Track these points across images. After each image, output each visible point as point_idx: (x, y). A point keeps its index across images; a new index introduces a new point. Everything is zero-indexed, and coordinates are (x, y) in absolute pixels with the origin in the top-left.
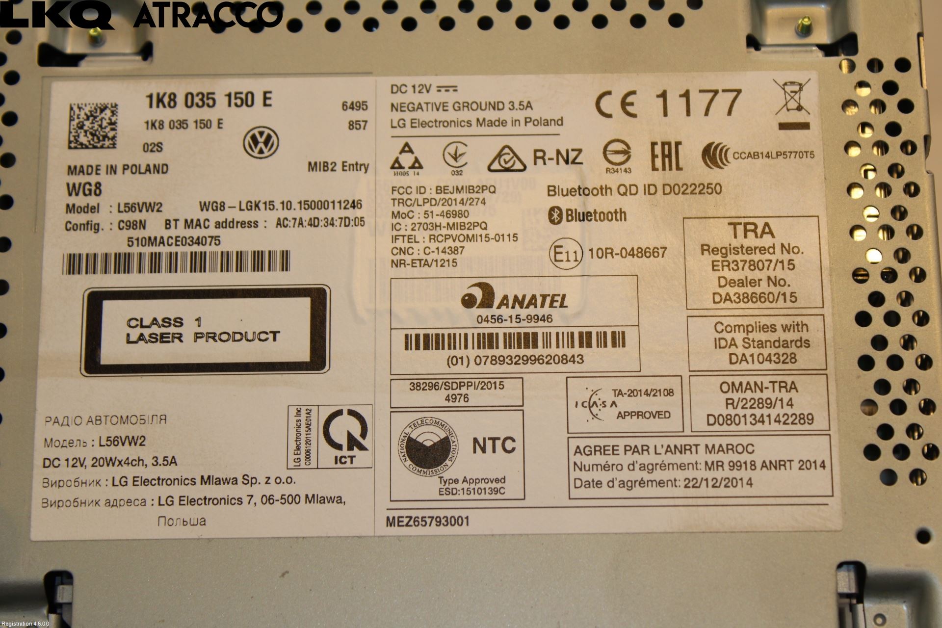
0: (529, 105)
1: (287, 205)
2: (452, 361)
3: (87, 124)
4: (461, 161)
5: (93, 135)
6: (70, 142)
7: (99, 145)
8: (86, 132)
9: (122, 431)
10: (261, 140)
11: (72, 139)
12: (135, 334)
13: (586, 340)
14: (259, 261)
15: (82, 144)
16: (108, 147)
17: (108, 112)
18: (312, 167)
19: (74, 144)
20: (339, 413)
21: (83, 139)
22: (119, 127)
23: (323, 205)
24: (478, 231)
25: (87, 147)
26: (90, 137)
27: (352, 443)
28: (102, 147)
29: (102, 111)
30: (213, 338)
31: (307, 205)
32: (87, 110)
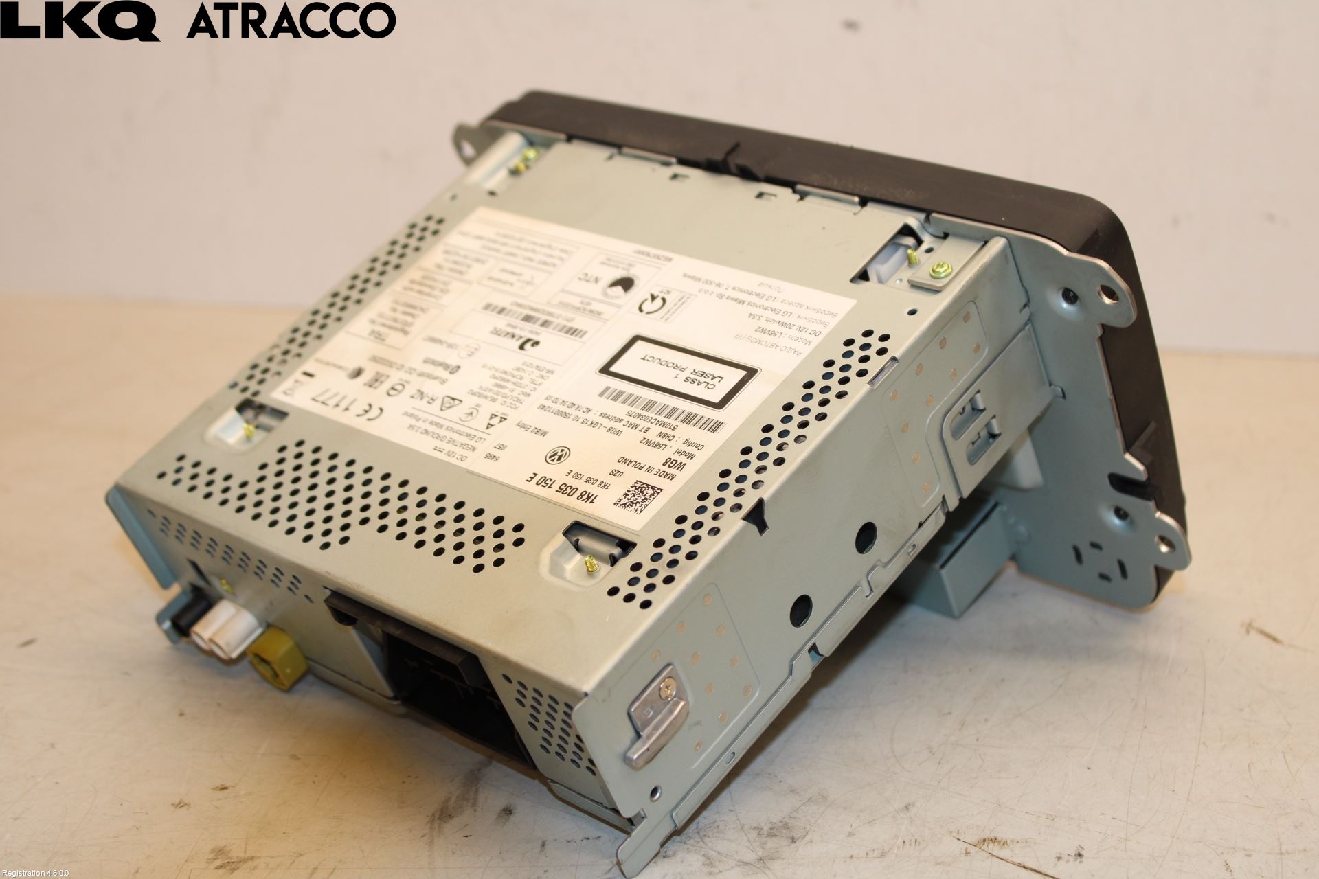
0: (411, 427)
1: (577, 419)
2: (572, 320)
3: (640, 500)
4: (470, 411)
5: (642, 493)
6: (659, 493)
7: (645, 486)
8: (645, 496)
9: (766, 337)
10: (556, 457)
11: (656, 495)
12: (715, 381)
13: (502, 311)
14: (617, 396)
15: (653, 490)
16: (640, 482)
17: (623, 502)
18: (544, 434)
19: (657, 491)
20: (648, 313)
21: (650, 491)
22: (624, 491)
23: (559, 413)
24: (497, 374)
25: (652, 487)
26: (645, 492)
27: (653, 298)
28: (644, 484)
29: (625, 504)
30: (677, 366)
31: (566, 415)
32: (633, 508)
